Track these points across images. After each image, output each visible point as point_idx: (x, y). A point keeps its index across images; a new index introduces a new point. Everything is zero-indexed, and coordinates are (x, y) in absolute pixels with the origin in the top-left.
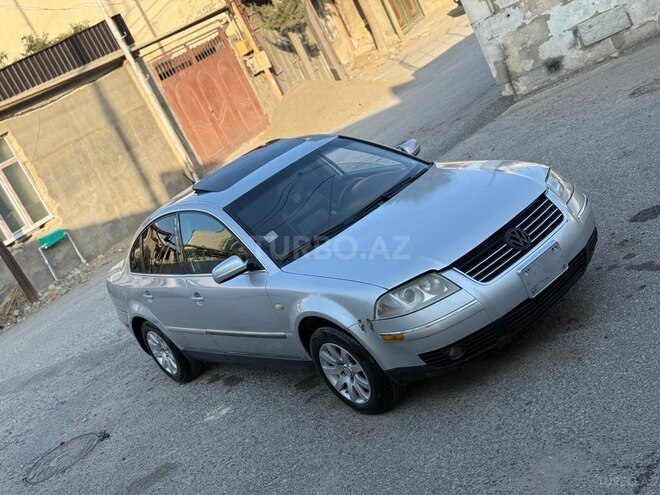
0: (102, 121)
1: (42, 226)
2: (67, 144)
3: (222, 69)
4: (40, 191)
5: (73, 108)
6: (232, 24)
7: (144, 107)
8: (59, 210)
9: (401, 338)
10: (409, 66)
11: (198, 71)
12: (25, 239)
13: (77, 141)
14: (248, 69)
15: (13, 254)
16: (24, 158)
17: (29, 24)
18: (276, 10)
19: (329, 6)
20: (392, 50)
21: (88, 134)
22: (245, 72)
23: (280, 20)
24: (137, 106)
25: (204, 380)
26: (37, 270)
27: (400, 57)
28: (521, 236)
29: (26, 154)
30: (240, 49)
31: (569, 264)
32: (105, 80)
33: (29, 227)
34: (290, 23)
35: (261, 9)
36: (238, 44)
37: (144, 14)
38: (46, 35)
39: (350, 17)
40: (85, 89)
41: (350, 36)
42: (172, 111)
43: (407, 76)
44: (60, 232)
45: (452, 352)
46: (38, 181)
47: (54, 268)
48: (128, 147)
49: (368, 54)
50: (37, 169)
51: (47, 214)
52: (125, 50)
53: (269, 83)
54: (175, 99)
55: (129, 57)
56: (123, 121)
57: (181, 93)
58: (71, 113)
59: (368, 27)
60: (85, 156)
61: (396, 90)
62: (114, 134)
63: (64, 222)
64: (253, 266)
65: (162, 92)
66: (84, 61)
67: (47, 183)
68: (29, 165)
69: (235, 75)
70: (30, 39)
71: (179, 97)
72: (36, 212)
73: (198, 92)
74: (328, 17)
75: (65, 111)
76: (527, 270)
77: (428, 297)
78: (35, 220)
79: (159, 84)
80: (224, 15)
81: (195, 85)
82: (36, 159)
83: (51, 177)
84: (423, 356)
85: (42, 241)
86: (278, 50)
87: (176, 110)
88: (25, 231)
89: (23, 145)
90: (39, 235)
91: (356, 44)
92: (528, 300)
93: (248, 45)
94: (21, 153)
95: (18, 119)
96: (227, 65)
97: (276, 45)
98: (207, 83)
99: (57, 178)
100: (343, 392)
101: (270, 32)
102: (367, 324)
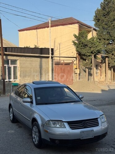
0: (38, 67)
1: (15, 81)
2: (29, 68)
3: (69, 68)
4: (18, 74)
5: (34, 61)
6: (76, 61)
7: (48, 68)
8: (20, 79)
9: (47, 132)
10: (109, 87)
11: (63, 67)
12: (10, 82)
13: (31, 68)
14: (74, 71)
15: (6, 83)
16: (19, 66)
17: (38, 43)
18: (86, 63)
19: (99, 68)
20: (108, 83)
21: (34, 68)
22: (73, 72)
23: (86, 65)
24: (47, 67)
25: (16, 124)
26: (8, 89)
27: (109, 85)
28: (86, 124)
29: (20, 65)
30: (75, 67)
31: (94, 137)
32: (44, 60)
33: (12, 80)
34: (87, 66)
35: (83, 61)
36: (75, 65)
37: (60, 51)
38: (39, 46)
39: (103, 72)
40: (39, 59)
41: (101, 76)
42: (54, 72)
43: (107, 89)
44: (17, 84)
45: (56, 141)
46: (19, 72)
47: (12, 90)
48: (41, 74)
49: (103, 81)
50: (20, 69)
51: (17, 79)
52: (50, 55)
53: (77, 76)
54: (56, 70)
55: (50, 57)
56: (43, 69)
57: (57, 69)
58: (33, 62)
59: (106, 76)
60: (31, 72)
61: (102, 91)
62: (39, 70)
63: (20, 82)
64: (32, 102)
65: (54, 67)
66: (42, 54)
67: (21, 73)
68: (19, 68)
69: (71, 71)
70: (36, 46)
71: (57, 70)
72: (15, 78)
73: (61, 71)
74: (98, 70)
75: (32, 61)
76: (83, 132)
77: (58, 126)
78: (14, 79)
79: (54, 65)
80: (75, 59)
81: (61, 69)
82: (21, 67)
83: (22, 72)
84: (50, 139)
85: (13, 84)
86: (83, 71)
87: (55, 72)
88: (11, 80)
89: (20, 63)
90: (13, 82)
91: (101, 78)
92: (80, 139)
93: (77, 67)
94: (19, 65)
95: (22, 58)
96: (70, 68)
97: (83, 70)
98: (64, 70)
99: (23, 73)
100: (34, 139)
101: (83, 67)
102: (43, 125)
